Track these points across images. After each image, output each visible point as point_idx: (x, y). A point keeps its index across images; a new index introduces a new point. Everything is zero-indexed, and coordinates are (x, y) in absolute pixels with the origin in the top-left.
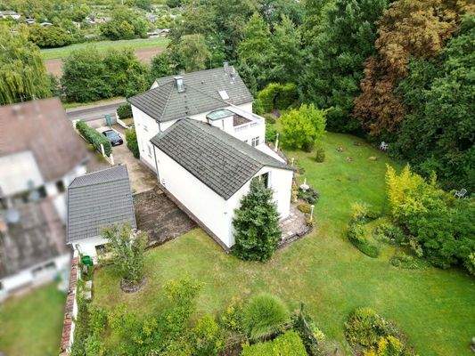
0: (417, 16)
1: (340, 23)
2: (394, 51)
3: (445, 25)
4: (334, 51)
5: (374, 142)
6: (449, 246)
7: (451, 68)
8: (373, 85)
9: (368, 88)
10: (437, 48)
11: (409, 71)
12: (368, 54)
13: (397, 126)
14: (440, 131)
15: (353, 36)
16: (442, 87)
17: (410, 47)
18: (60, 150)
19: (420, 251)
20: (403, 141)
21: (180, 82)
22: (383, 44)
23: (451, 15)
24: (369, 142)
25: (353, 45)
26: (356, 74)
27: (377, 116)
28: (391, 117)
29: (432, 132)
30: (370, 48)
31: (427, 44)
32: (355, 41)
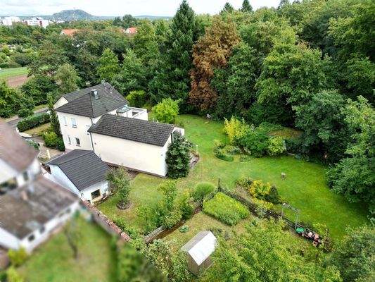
0: (212, 47)
1: (171, 52)
2: (205, 65)
3: (226, 51)
4: (170, 68)
5: (203, 115)
6: (260, 146)
7: (234, 71)
8: (198, 84)
9: (195, 86)
10: (225, 62)
11: (214, 74)
12: (189, 68)
13: (215, 103)
14: (235, 102)
15: (179, 59)
16: (233, 80)
17: (212, 62)
18: (17, 151)
19: (249, 152)
20: (219, 110)
21: (96, 93)
22: (198, 62)
23: (226, 46)
24: (201, 116)
25: (179, 64)
26: (185, 80)
27: (203, 100)
28: (210, 99)
29: (232, 103)
30: (190, 65)
31: (220, 61)
32: (179, 62)
